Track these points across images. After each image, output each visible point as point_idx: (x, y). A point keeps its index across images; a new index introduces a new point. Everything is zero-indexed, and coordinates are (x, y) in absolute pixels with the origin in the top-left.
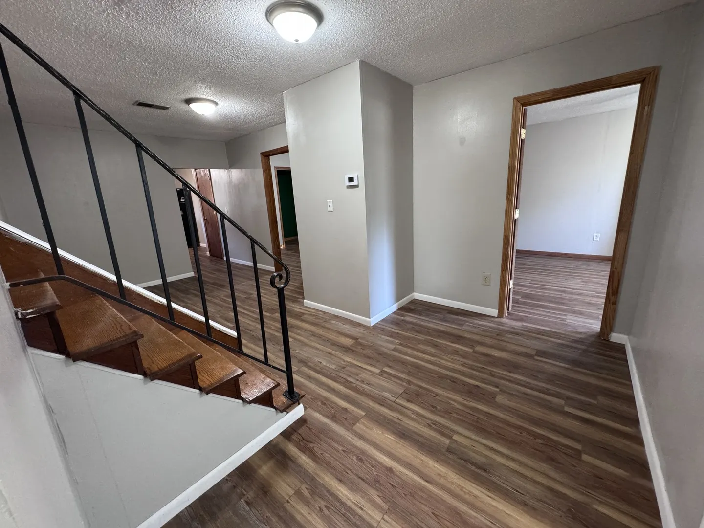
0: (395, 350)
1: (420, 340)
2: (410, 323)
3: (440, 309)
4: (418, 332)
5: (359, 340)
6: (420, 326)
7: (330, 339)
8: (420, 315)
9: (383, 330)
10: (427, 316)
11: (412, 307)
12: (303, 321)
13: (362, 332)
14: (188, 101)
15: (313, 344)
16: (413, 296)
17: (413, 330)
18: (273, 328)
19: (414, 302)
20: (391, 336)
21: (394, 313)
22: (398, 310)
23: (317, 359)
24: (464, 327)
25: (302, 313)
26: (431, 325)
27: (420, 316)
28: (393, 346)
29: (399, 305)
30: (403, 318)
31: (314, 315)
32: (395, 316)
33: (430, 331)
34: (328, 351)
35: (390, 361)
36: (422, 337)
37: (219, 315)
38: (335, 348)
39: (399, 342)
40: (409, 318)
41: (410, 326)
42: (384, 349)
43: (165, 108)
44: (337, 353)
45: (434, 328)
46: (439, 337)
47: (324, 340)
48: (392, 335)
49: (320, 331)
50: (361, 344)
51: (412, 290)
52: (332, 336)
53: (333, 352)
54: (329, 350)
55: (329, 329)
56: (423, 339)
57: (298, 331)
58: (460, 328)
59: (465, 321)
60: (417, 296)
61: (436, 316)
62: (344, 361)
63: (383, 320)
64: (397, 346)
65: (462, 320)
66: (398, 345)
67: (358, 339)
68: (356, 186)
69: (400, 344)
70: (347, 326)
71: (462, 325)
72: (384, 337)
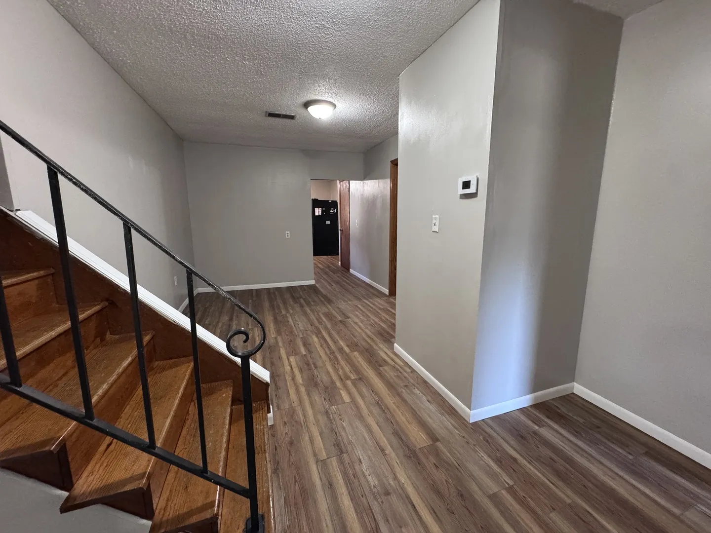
0: (494, 498)
1: (560, 500)
2: (547, 443)
3: (631, 436)
4: (558, 474)
5: (438, 444)
6: (570, 461)
7: (397, 422)
8: (577, 434)
9: (488, 440)
10: (593, 442)
11: (563, 410)
12: (380, 375)
13: (450, 427)
14: (307, 105)
15: (371, 421)
16: (573, 388)
17: (549, 465)
18: (341, 372)
19: (571, 399)
20: (498, 461)
21: (522, 410)
22: (531, 406)
23: (360, 453)
24: (687, 513)
25: (385, 361)
26: (595, 470)
27: (575, 436)
28: (494, 488)
29: (536, 398)
30: (537, 428)
31: (397, 370)
32: (523, 418)
33: (590, 485)
34: (382, 444)
35: (475, 524)
36: (567, 495)
37: (303, 334)
38: (394, 440)
39: (511, 483)
40: (552, 432)
41: (546, 452)
42: (474, 487)
43: (292, 117)
44: (393, 455)
45: (603, 484)
46: (610, 513)
47: (387, 419)
48: (504, 461)
49: (390, 400)
50: (437, 453)
51: (571, 377)
52: (402, 417)
53: (389, 450)
54: (384, 442)
55: (404, 401)
56: (568, 501)
57: (364, 390)
58: (676, 511)
59: (697, 497)
60: (579, 389)
61: (614, 451)
62: (395, 478)
63: (497, 419)
64: (503, 492)
65: (687, 491)
66: (506, 489)
67: (437, 440)
68: (473, 195)
69: (511, 490)
70: (432, 407)
71: (686, 506)
72: (486, 457)
